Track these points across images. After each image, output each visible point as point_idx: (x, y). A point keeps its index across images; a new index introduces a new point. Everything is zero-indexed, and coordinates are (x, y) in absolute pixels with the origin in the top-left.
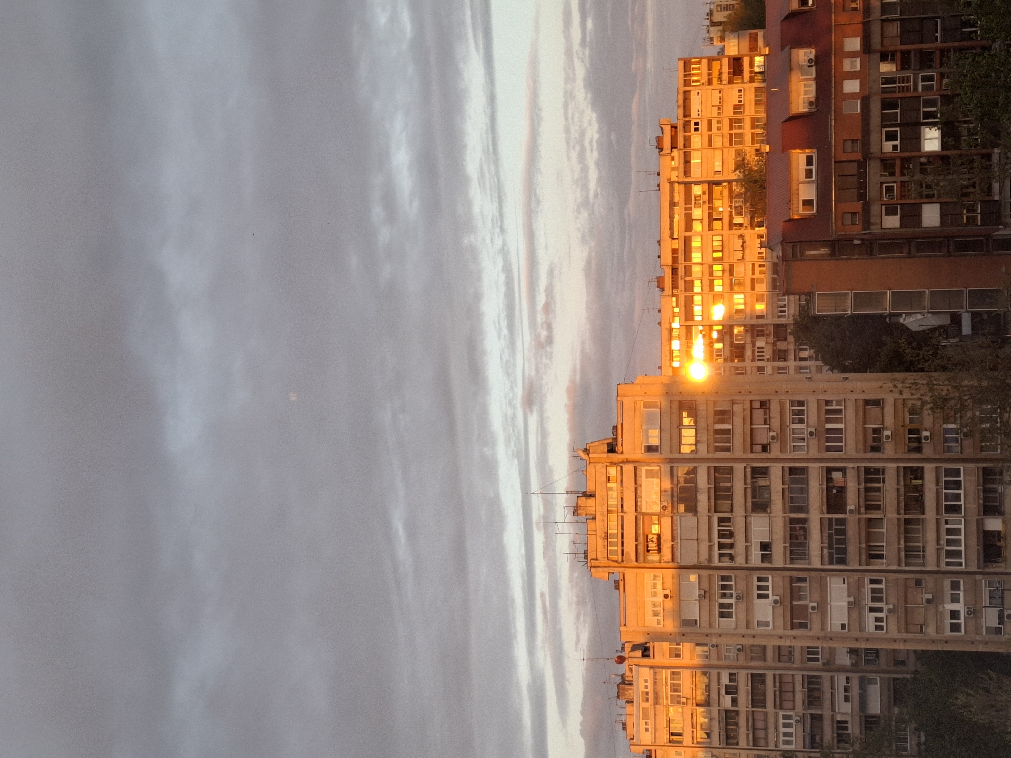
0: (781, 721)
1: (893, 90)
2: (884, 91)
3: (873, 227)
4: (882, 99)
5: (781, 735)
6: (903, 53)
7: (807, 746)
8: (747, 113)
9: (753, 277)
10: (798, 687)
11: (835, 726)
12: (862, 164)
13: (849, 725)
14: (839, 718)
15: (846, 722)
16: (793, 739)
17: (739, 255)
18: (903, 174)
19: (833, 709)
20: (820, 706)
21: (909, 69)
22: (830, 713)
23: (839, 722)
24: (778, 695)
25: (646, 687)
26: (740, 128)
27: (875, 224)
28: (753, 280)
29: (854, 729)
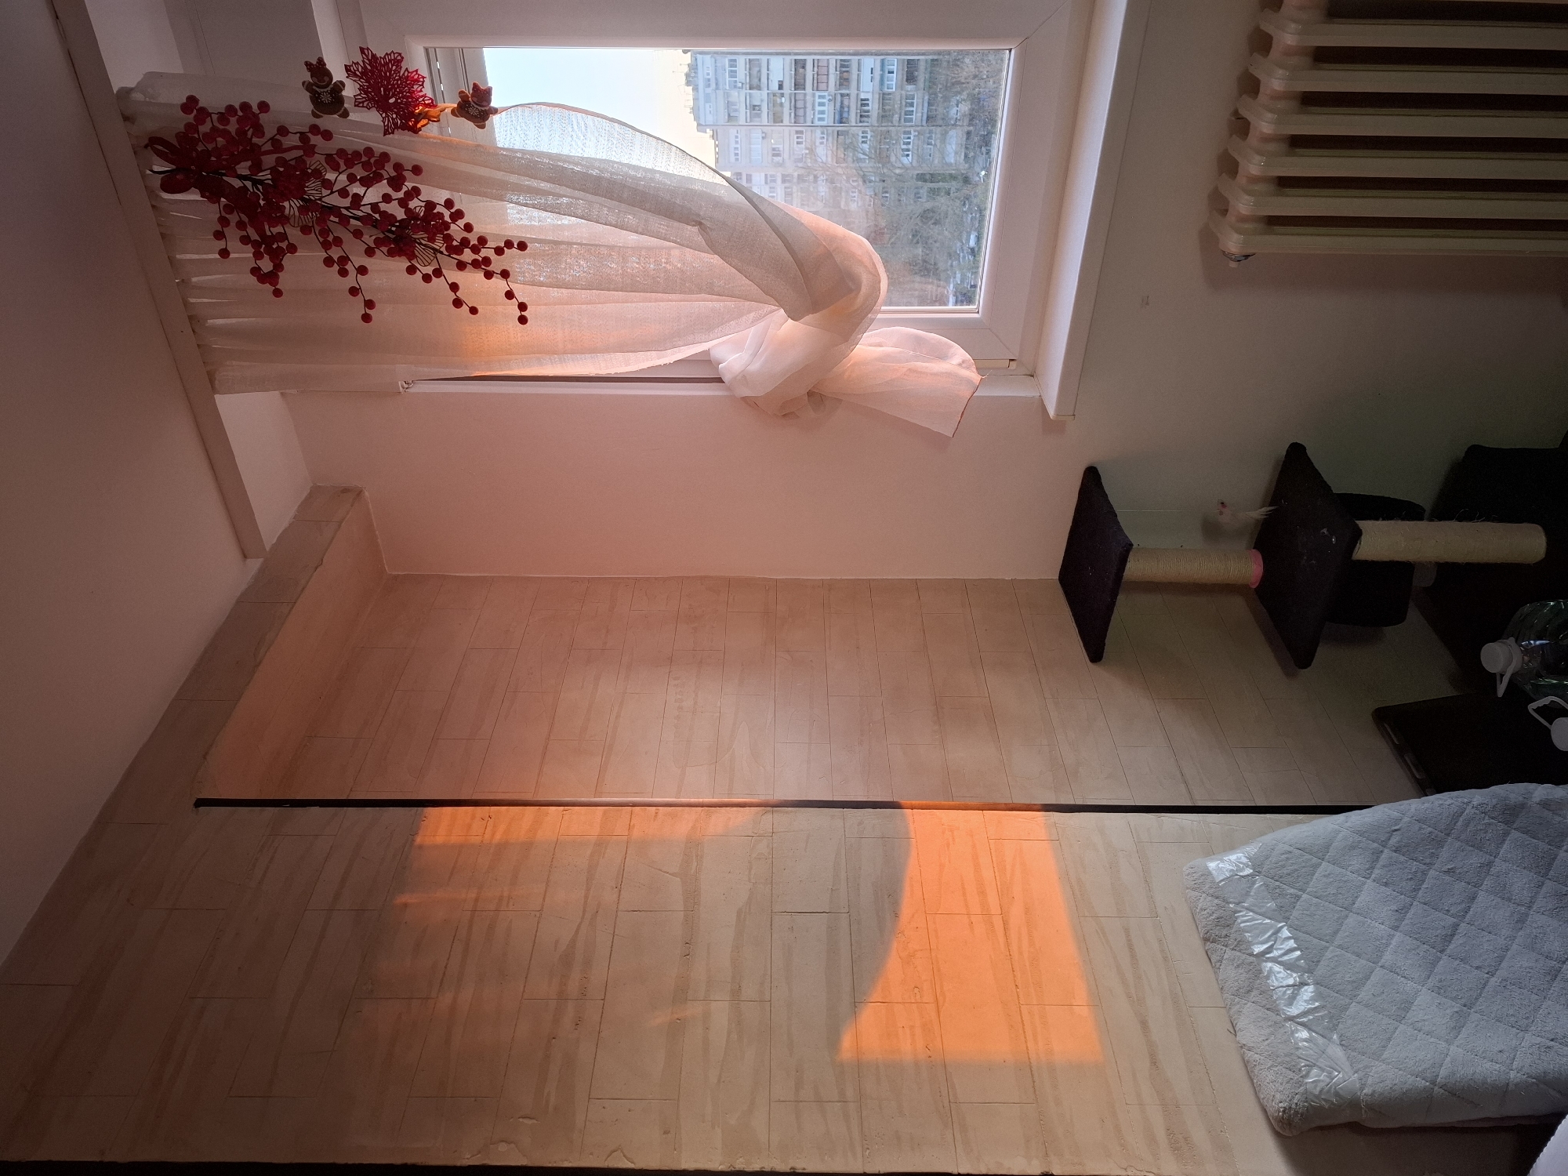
0: (818, 100)
5: (816, 113)
7: (836, 121)
10: (832, 70)
11: (859, 103)
13: (870, 102)
14: (863, 96)
15: (868, 100)
16: (825, 116)
19: (858, 89)
20: (848, 87)
22: (856, 92)
23: (862, 100)
24: (815, 79)
25: (708, 74)
29: (874, 107)
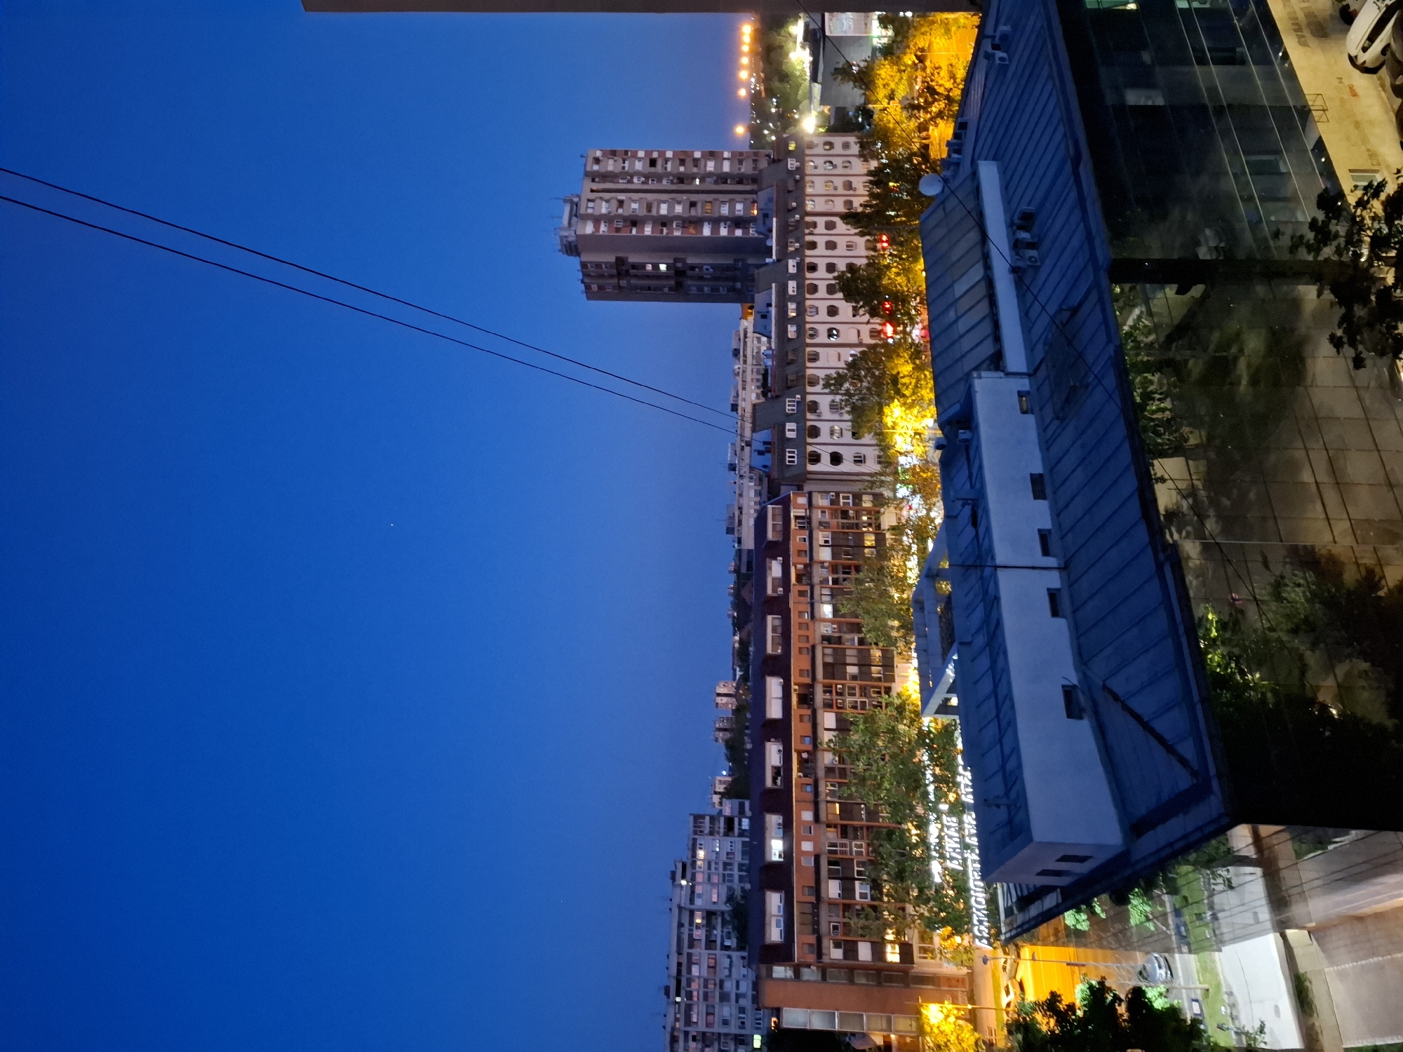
1: (835, 852)
2: (830, 852)
3: (824, 957)
4: (828, 857)
6: (842, 826)
8: (736, 859)
9: (738, 992)
12: (816, 906)
17: (727, 972)
18: (844, 917)
21: (846, 837)
26: (731, 870)
27: (826, 955)
28: (737, 994)
